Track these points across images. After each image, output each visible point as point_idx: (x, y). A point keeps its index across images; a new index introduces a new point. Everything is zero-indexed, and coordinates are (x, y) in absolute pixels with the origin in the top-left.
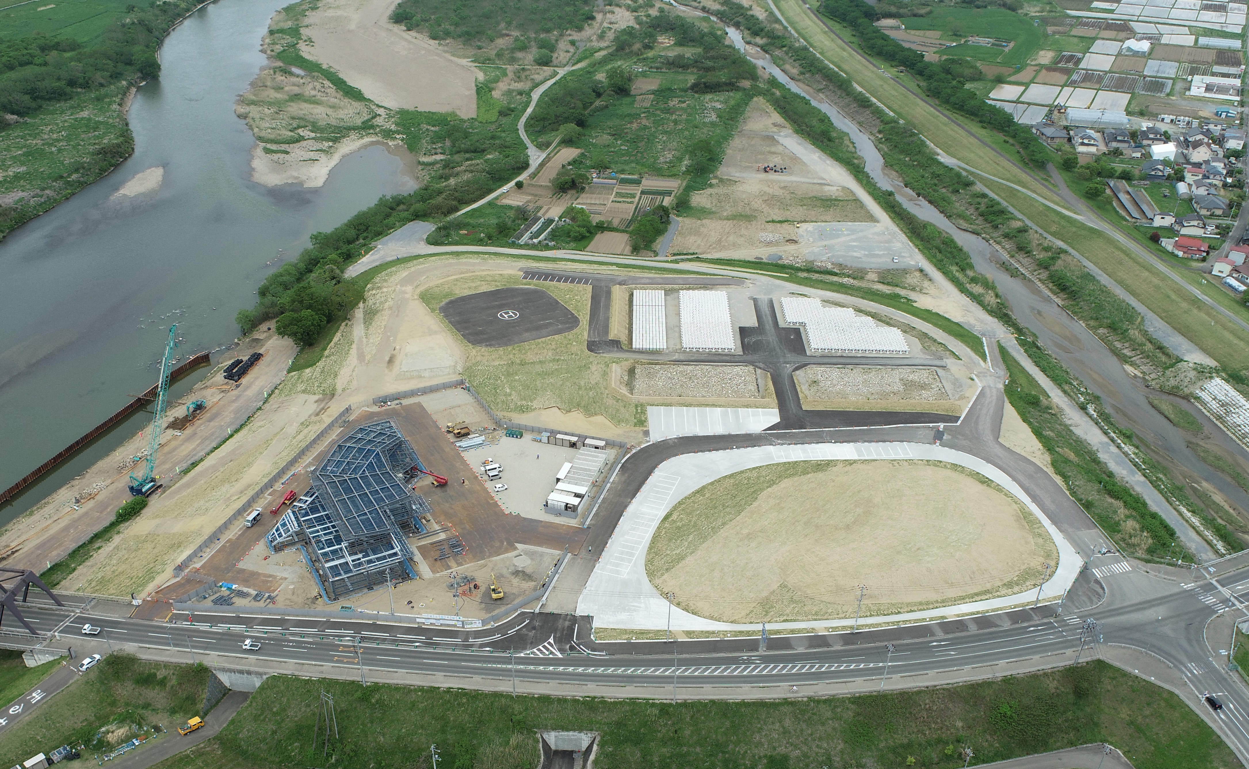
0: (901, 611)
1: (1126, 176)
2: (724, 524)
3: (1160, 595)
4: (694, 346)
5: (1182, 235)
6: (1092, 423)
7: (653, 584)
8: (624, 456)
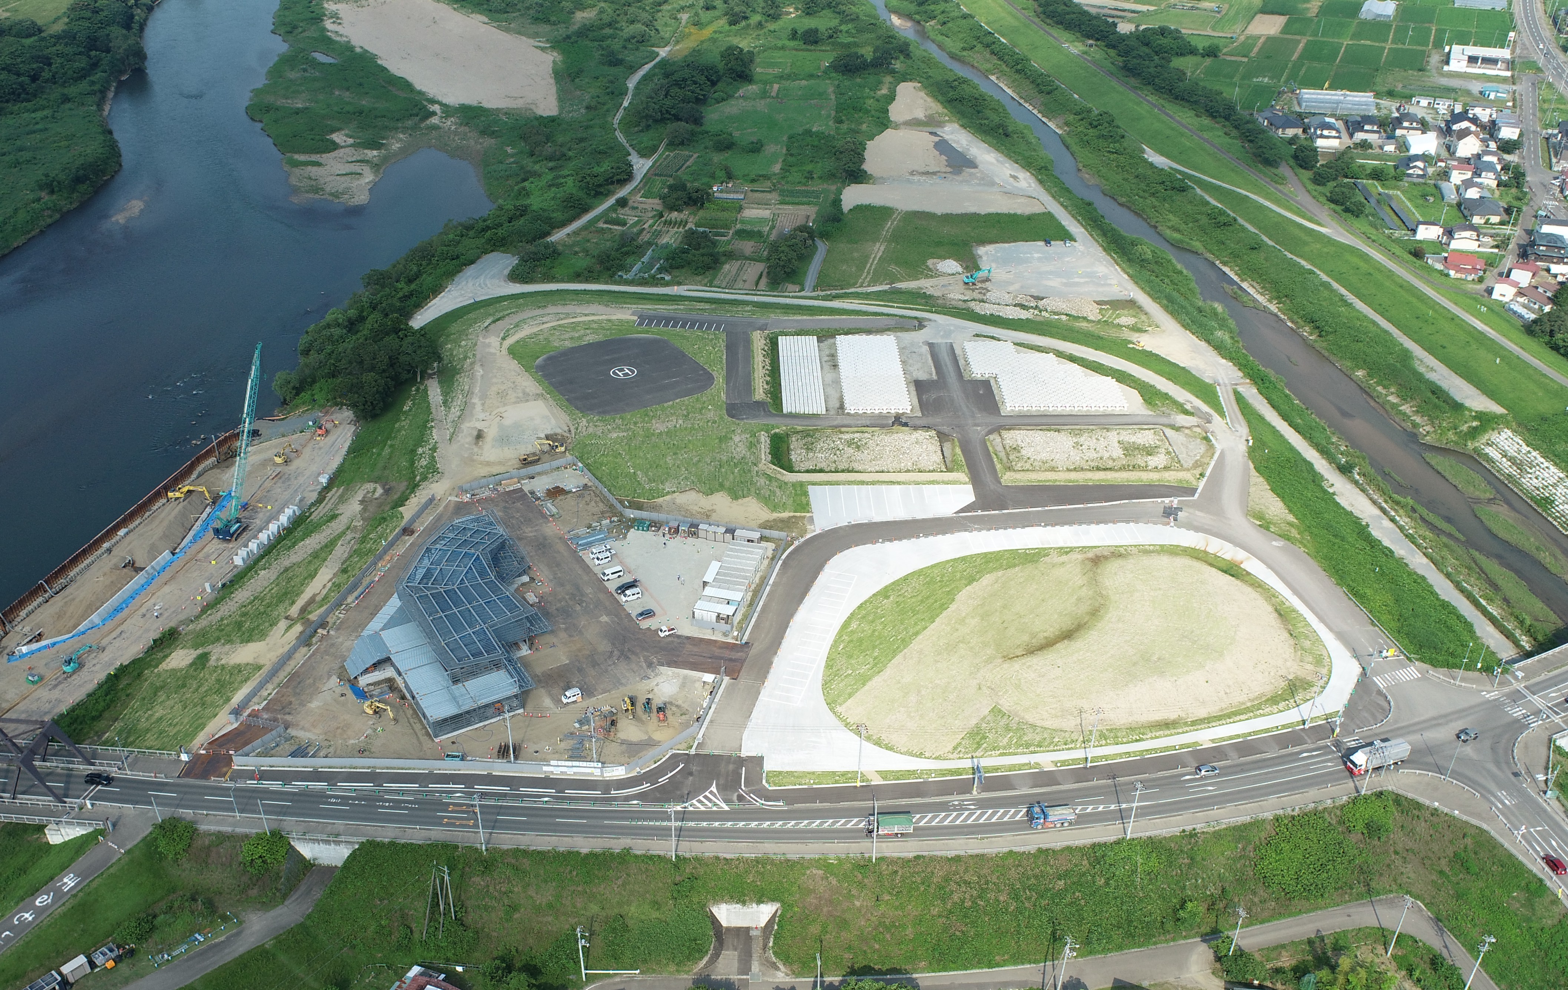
0: (1144, 737)
1: (1378, 175)
2: (917, 634)
3: (1458, 708)
4: (861, 408)
5: (1453, 251)
6: (1357, 491)
7: (834, 713)
8: (784, 551)
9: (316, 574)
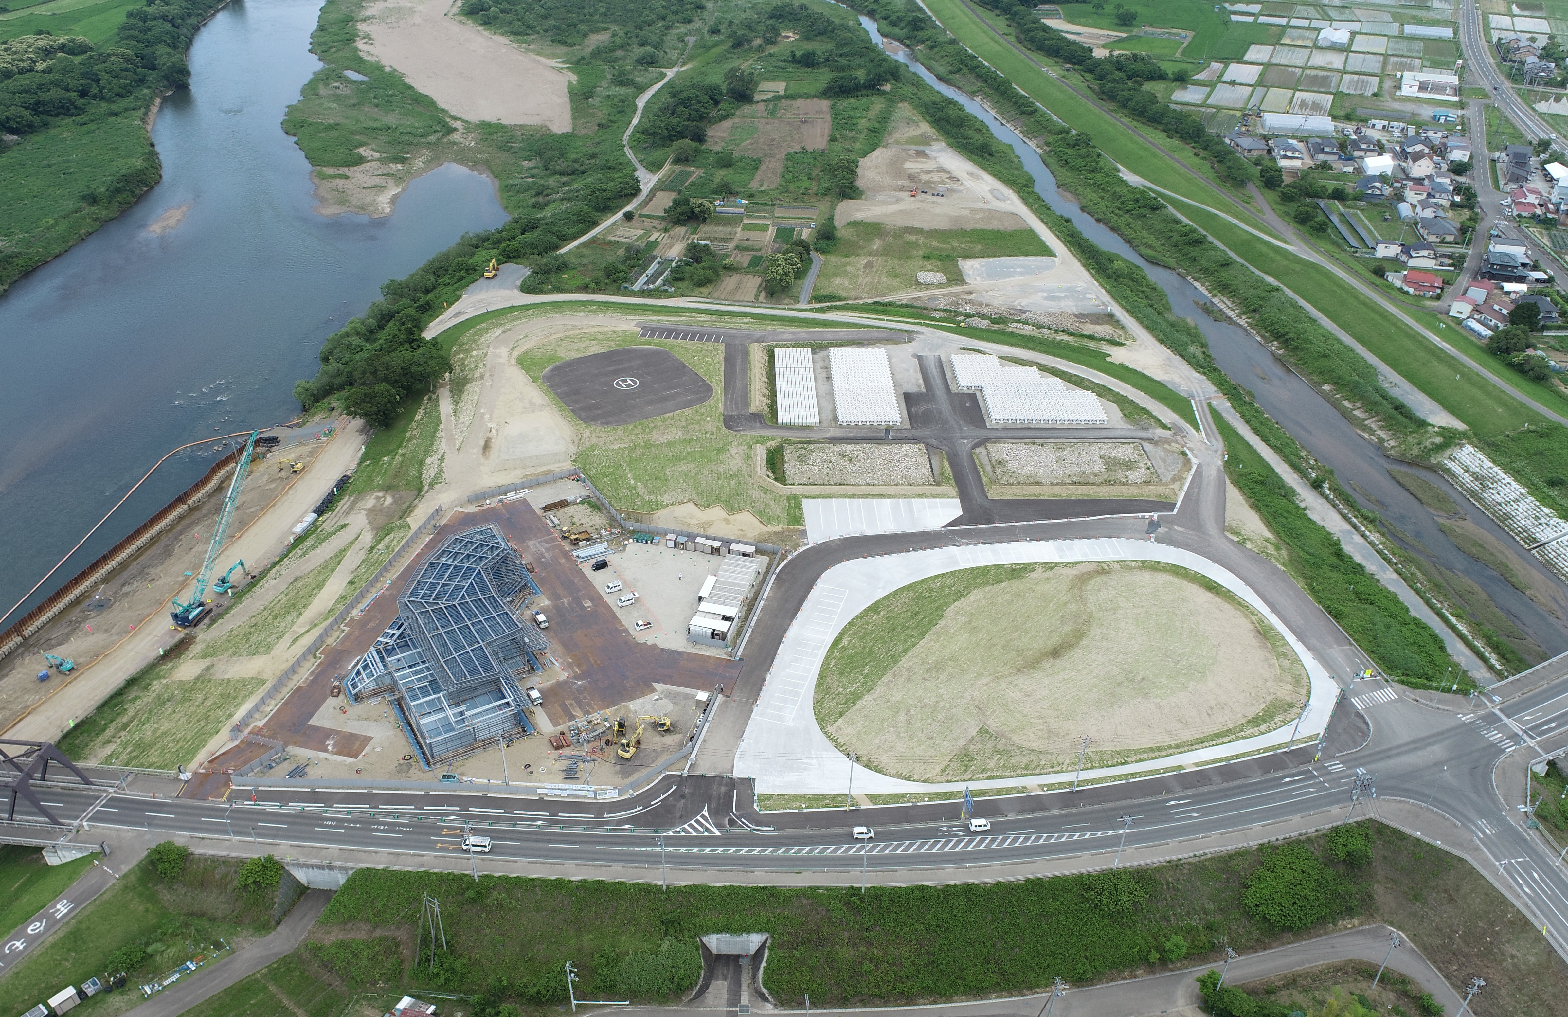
0: (1129, 760)
1: (1339, 195)
2: (906, 651)
3: (1435, 731)
4: (852, 419)
5: (1413, 269)
6: (1328, 506)
7: (825, 733)
8: (778, 564)
9: (323, 585)
